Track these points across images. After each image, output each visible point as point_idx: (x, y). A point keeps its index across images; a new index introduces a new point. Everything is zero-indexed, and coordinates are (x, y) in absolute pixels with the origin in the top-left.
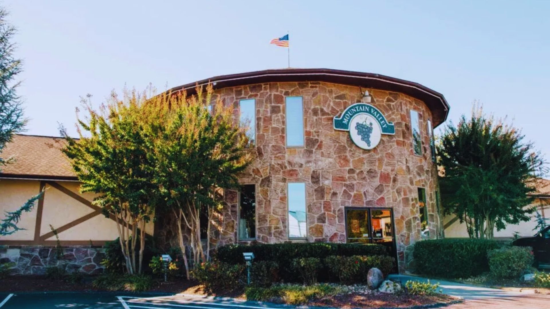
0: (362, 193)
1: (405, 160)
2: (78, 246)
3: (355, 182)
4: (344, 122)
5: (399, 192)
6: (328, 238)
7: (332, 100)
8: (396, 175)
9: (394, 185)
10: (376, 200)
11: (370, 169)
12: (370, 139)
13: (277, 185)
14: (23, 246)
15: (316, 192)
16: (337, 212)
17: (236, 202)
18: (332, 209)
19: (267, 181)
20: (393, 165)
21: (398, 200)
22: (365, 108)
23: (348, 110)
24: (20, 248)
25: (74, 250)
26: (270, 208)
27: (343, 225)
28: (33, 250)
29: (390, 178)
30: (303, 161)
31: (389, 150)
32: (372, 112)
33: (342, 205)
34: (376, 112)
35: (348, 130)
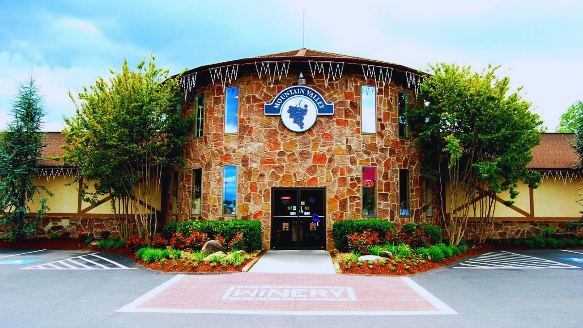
0: (292, 174)
1: (345, 140)
2: (106, 218)
3: (284, 164)
4: (275, 107)
5: (334, 172)
6: (252, 215)
7: (265, 87)
8: (332, 155)
9: (329, 166)
10: (306, 181)
11: (303, 151)
12: (303, 121)
13: (215, 169)
14: (70, 217)
15: (245, 174)
16: (263, 193)
17: (191, 184)
18: (259, 189)
19: (209, 165)
20: (331, 145)
21: (333, 179)
22: (300, 90)
23: (281, 95)
24: (69, 218)
25: (104, 221)
26: (209, 189)
27: (269, 204)
28: (77, 220)
29: (326, 159)
30: (236, 147)
31: (327, 130)
32: (308, 93)
33: (269, 186)
34: (312, 93)
35: (279, 114)
